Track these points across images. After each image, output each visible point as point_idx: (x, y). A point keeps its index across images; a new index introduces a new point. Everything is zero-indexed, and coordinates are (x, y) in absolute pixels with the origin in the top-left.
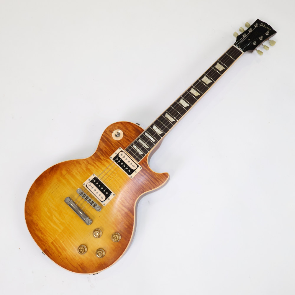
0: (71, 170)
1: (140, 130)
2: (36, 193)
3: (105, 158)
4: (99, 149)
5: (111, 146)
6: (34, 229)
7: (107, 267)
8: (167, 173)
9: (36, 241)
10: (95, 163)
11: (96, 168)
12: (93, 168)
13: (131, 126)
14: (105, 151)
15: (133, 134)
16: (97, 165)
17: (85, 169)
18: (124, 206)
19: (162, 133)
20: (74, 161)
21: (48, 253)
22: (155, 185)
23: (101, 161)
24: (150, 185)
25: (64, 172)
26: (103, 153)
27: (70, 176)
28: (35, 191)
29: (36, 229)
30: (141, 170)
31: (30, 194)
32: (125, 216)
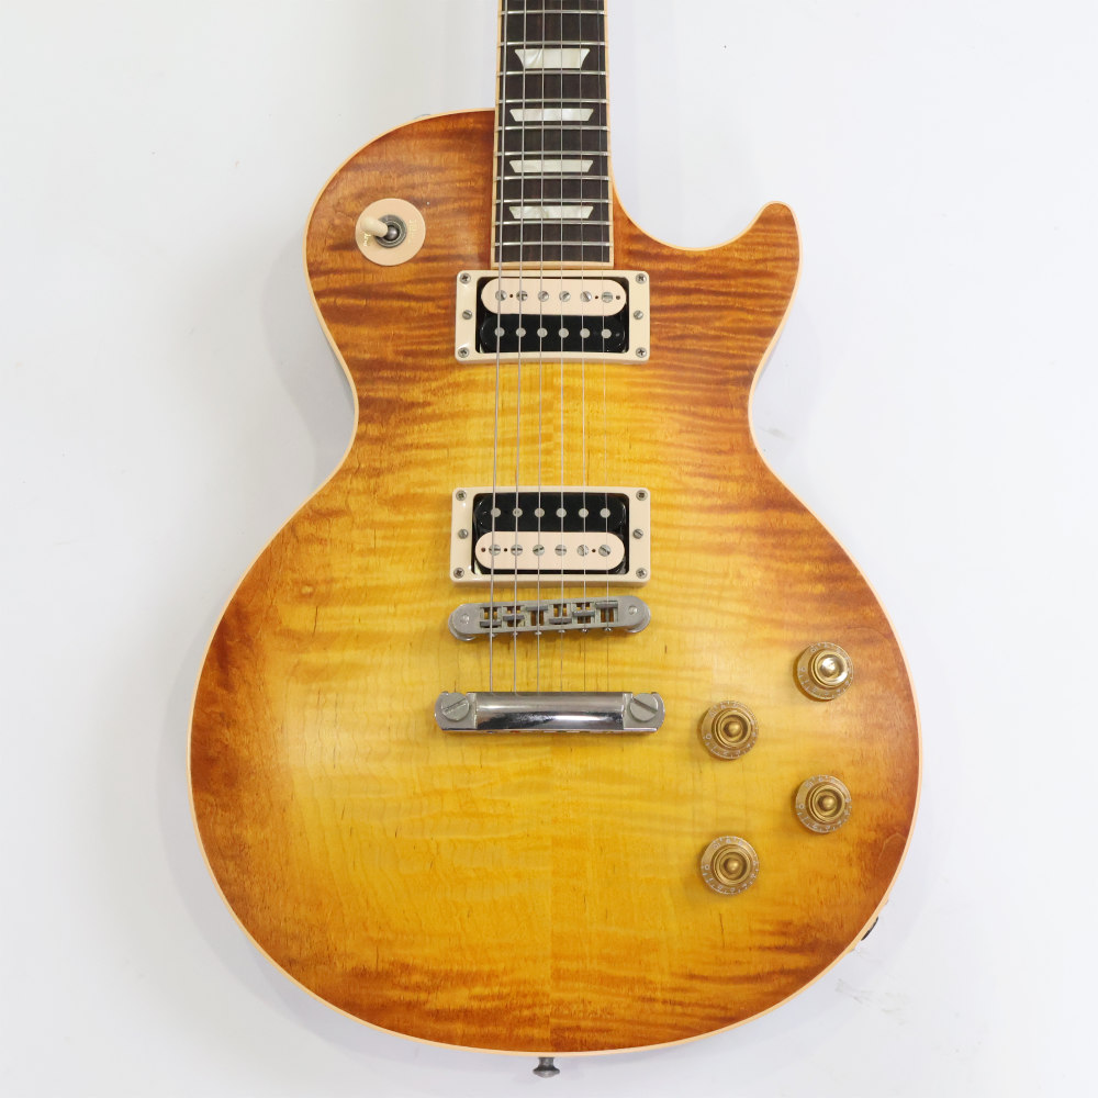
0: (320, 576)
1: (471, 124)
2: (249, 835)
3: (434, 385)
4: (365, 370)
5: (406, 304)
6: (409, 996)
7: (906, 831)
8: (772, 207)
9: (467, 1041)
10: (408, 447)
11: (438, 462)
12: (415, 475)
13: (416, 144)
14: (397, 353)
15: (460, 169)
16: (429, 446)
17: (384, 515)
18: (727, 508)
19: (587, 51)
20: (292, 527)
21: (585, 1036)
22: (773, 302)
23: (429, 410)
24: (750, 317)
25: (299, 617)
26: (400, 367)
27: (346, 610)
28: (236, 831)
29: (418, 987)
30: (653, 290)
31: (231, 866)
32: (774, 546)
